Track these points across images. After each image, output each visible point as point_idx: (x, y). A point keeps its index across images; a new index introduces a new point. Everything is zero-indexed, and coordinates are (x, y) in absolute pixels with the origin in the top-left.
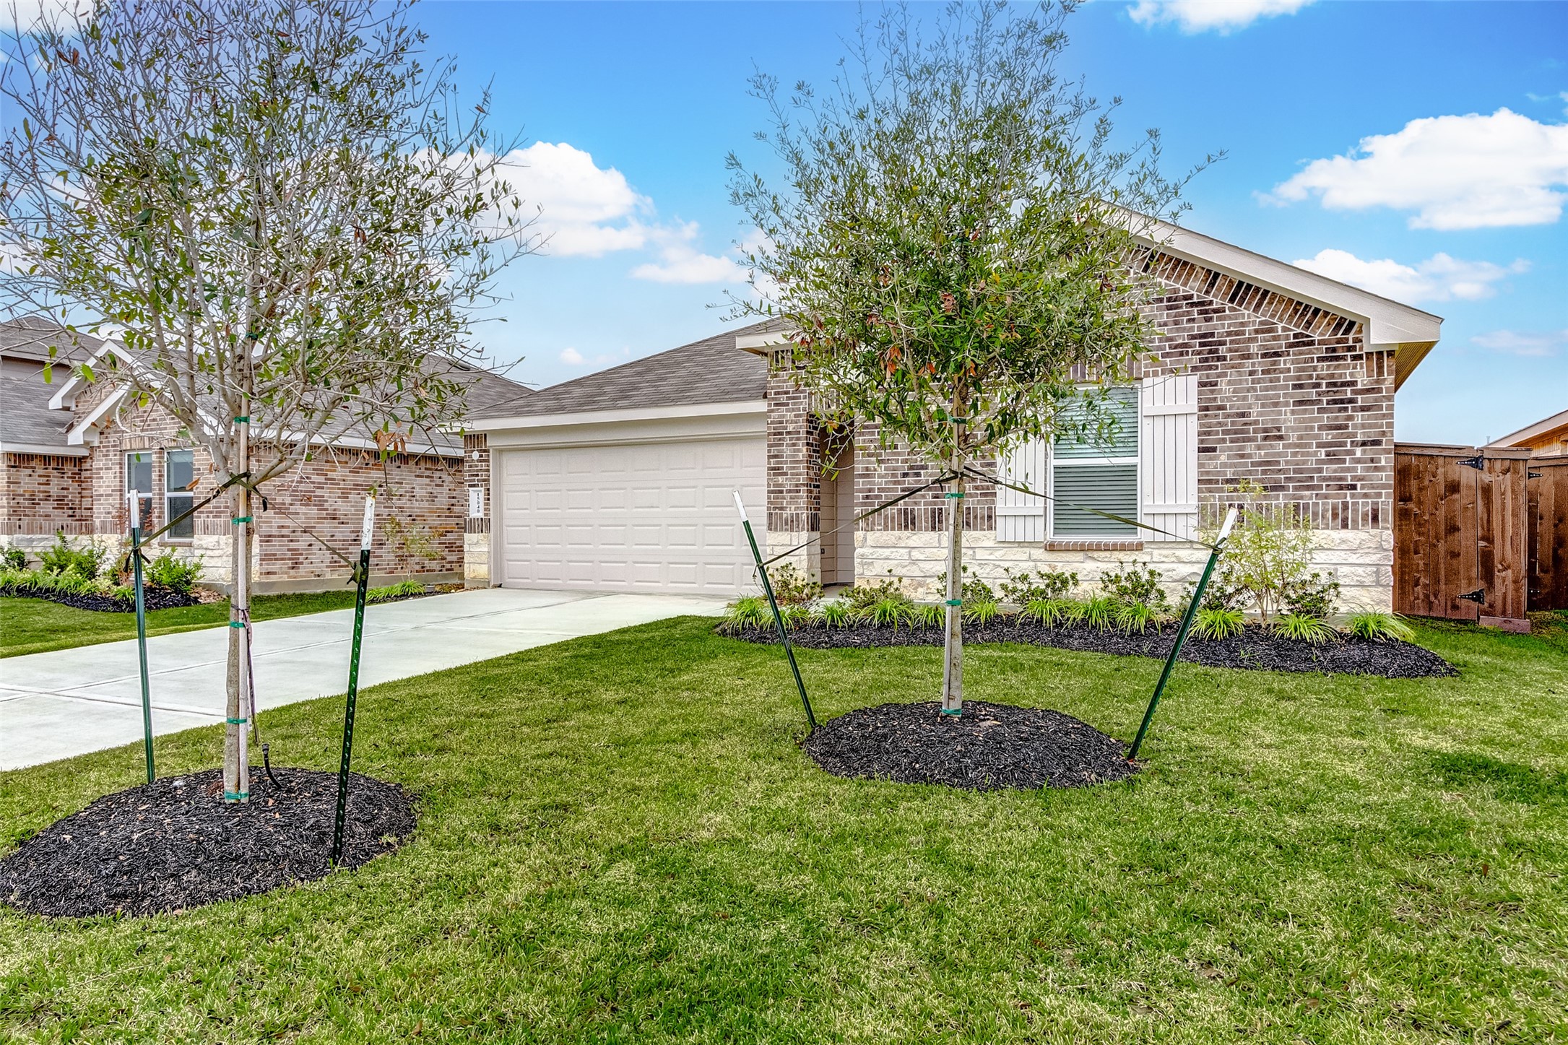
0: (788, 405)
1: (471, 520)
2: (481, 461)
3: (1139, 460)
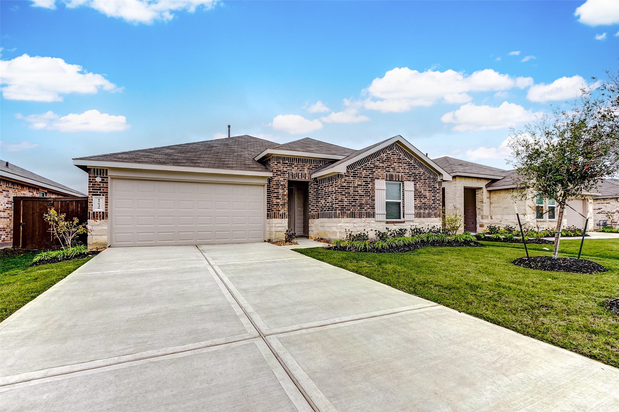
0: (281, 175)
1: (94, 213)
2: (103, 182)
3: (401, 201)
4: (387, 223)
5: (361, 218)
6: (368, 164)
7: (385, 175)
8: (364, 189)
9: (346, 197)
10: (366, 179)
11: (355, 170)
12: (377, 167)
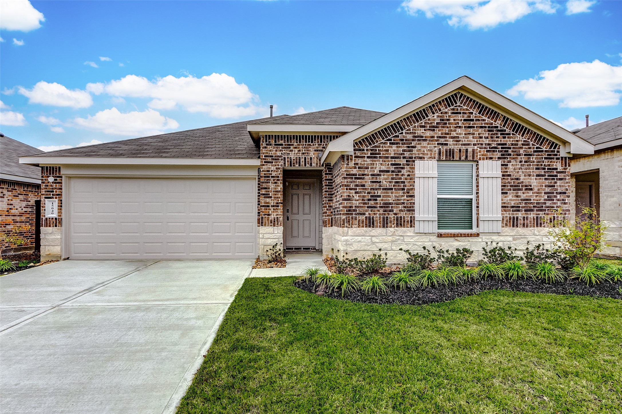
0: (272, 162)
1: (46, 219)
2: (55, 183)
3: (473, 197)
4: (440, 236)
5: (387, 227)
6: (402, 133)
7: (437, 151)
8: (392, 179)
9: (356, 193)
10: (398, 161)
11: (376, 146)
12: (421, 138)
